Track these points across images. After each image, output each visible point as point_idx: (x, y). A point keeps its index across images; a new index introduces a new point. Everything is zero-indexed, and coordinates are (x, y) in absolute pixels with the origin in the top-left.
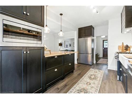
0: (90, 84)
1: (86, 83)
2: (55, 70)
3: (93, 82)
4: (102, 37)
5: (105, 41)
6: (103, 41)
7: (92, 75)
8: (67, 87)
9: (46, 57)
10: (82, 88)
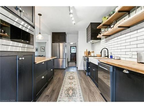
0: (72, 83)
1: (69, 83)
2: (43, 78)
3: (73, 81)
4: (71, 43)
5: (72, 47)
6: (71, 47)
7: (70, 77)
8: (56, 91)
9: (37, 63)
10: (68, 87)
